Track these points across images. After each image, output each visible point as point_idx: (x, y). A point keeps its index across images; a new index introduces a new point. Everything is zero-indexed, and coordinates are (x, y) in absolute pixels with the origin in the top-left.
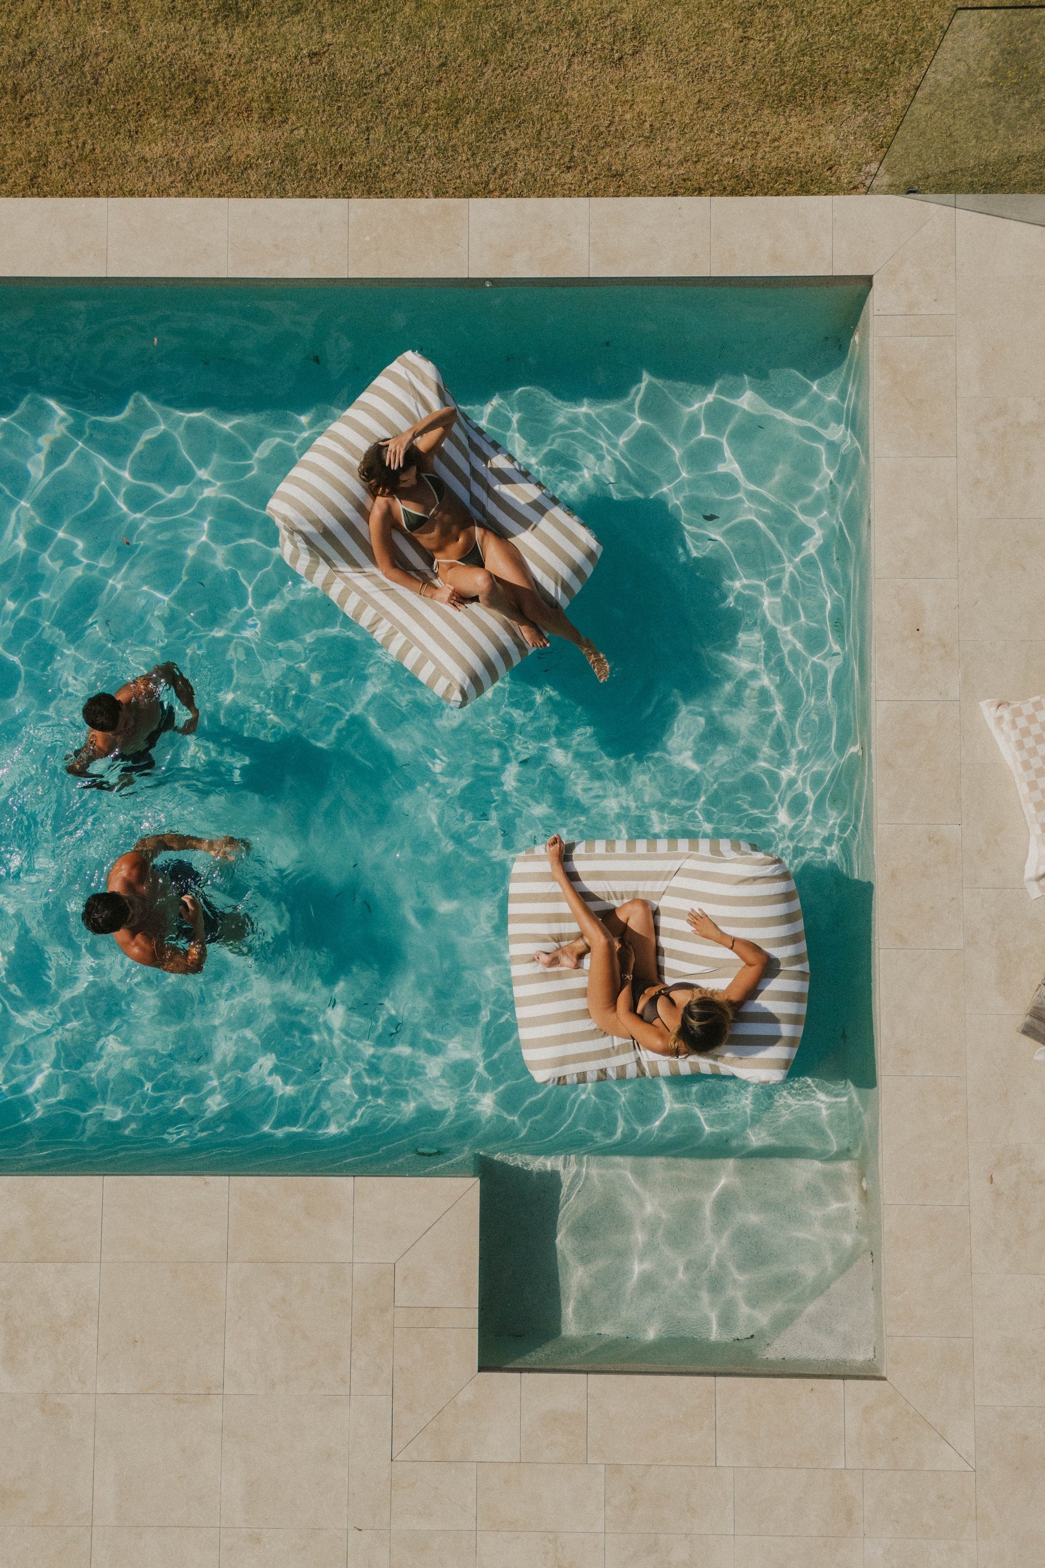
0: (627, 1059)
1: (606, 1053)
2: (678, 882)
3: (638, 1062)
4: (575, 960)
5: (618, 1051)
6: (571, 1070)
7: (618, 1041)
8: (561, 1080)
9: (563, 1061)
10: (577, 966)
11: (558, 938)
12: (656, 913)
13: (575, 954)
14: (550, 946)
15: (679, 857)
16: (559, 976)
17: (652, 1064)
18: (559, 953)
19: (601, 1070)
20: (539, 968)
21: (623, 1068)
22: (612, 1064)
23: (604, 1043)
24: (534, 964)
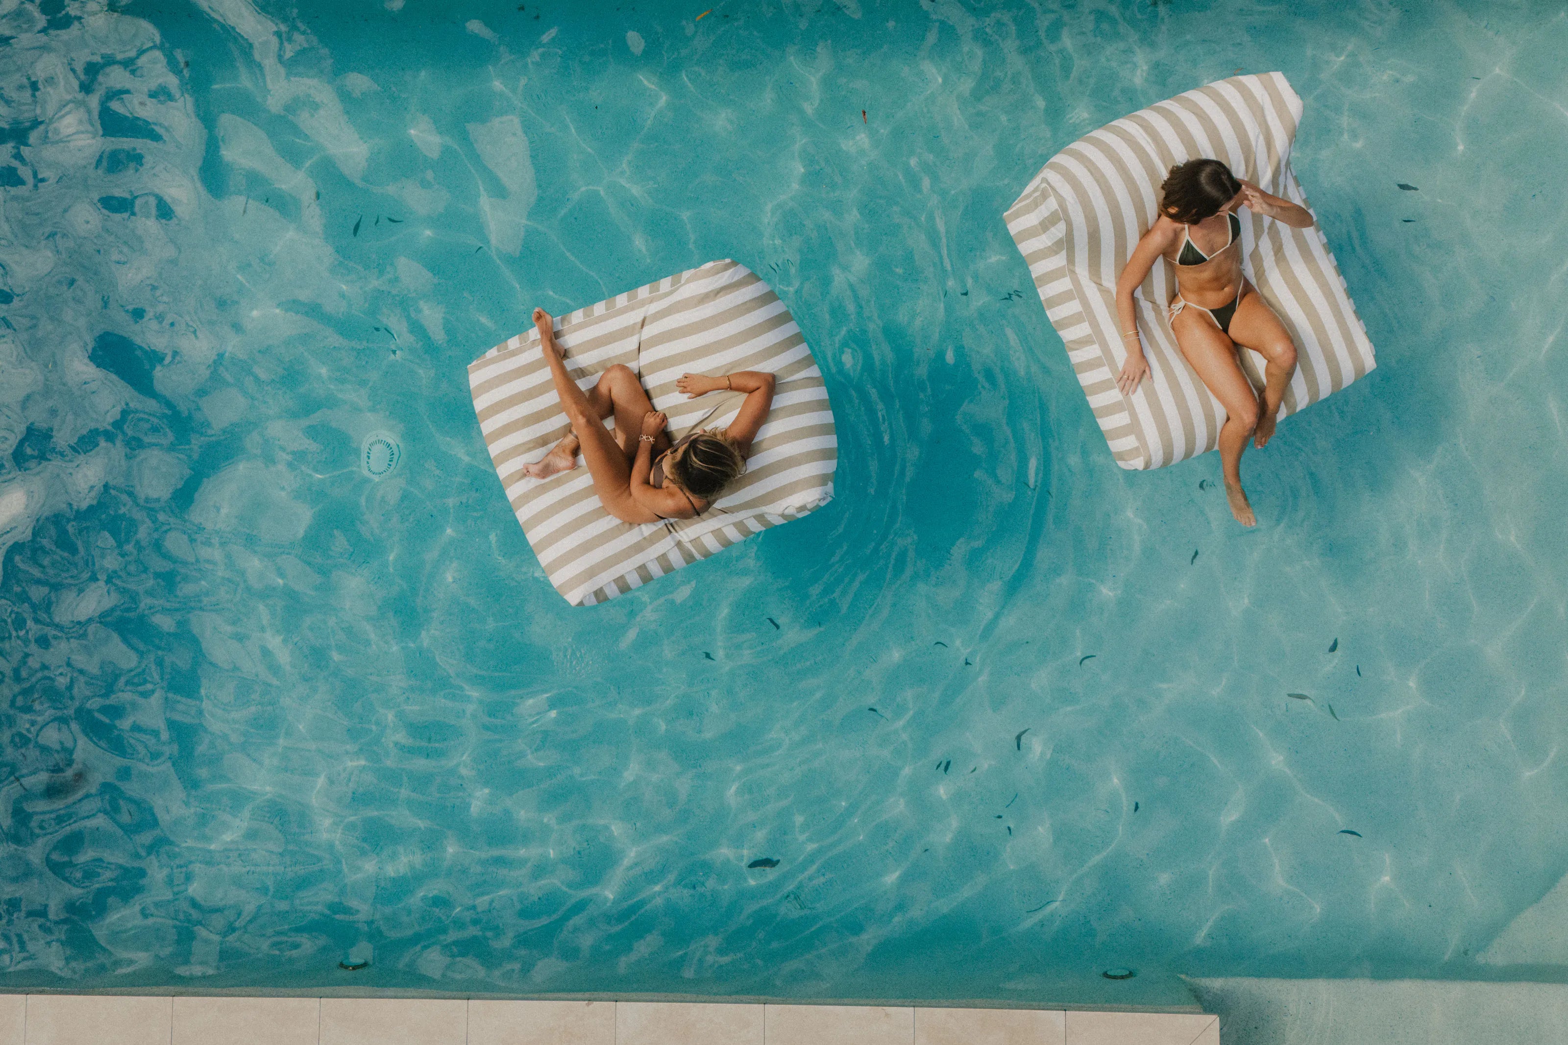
0: (666, 545)
1: (638, 548)
2: (649, 331)
3: (679, 544)
4: (570, 458)
5: (651, 540)
6: (605, 579)
7: (647, 530)
8: (599, 595)
9: (591, 573)
10: (574, 466)
11: (543, 441)
12: (639, 376)
13: (568, 451)
14: (538, 454)
15: (643, 303)
16: (559, 483)
17: (695, 541)
18: (550, 457)
19: (640, 567)
20: (533, 482)
21: (663, 559)
22: (649, 556)
23: (633, 536)
24: (527, 479)
